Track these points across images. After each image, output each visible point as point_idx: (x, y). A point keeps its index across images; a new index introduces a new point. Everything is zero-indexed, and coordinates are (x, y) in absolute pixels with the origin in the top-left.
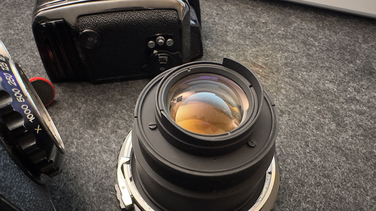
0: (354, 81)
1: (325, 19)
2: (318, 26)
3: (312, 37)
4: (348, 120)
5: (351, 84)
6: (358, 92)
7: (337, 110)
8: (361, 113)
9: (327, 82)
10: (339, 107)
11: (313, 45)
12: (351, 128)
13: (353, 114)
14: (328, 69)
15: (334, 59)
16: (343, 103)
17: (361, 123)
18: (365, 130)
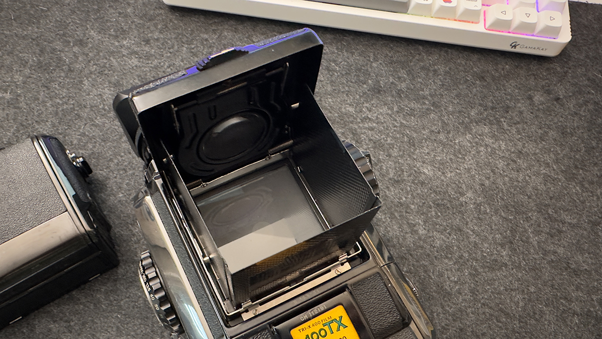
0: (367, 102)
1: (343, 40)
2: (337, 49)
3: (334, 61)
4: (363, 137)
5: (365, 105)
6: (370, 111)
7: (356, 130)
8: (372, 129)
9: (347, 106)
10: (356, 127)
11: (335, 71)
12: (365, 142)
13: (366, 131)
14: (348, 93)
15: (352, 82)
16: (359, 123)
17: (372, 138)
18: (374, 143)
